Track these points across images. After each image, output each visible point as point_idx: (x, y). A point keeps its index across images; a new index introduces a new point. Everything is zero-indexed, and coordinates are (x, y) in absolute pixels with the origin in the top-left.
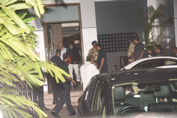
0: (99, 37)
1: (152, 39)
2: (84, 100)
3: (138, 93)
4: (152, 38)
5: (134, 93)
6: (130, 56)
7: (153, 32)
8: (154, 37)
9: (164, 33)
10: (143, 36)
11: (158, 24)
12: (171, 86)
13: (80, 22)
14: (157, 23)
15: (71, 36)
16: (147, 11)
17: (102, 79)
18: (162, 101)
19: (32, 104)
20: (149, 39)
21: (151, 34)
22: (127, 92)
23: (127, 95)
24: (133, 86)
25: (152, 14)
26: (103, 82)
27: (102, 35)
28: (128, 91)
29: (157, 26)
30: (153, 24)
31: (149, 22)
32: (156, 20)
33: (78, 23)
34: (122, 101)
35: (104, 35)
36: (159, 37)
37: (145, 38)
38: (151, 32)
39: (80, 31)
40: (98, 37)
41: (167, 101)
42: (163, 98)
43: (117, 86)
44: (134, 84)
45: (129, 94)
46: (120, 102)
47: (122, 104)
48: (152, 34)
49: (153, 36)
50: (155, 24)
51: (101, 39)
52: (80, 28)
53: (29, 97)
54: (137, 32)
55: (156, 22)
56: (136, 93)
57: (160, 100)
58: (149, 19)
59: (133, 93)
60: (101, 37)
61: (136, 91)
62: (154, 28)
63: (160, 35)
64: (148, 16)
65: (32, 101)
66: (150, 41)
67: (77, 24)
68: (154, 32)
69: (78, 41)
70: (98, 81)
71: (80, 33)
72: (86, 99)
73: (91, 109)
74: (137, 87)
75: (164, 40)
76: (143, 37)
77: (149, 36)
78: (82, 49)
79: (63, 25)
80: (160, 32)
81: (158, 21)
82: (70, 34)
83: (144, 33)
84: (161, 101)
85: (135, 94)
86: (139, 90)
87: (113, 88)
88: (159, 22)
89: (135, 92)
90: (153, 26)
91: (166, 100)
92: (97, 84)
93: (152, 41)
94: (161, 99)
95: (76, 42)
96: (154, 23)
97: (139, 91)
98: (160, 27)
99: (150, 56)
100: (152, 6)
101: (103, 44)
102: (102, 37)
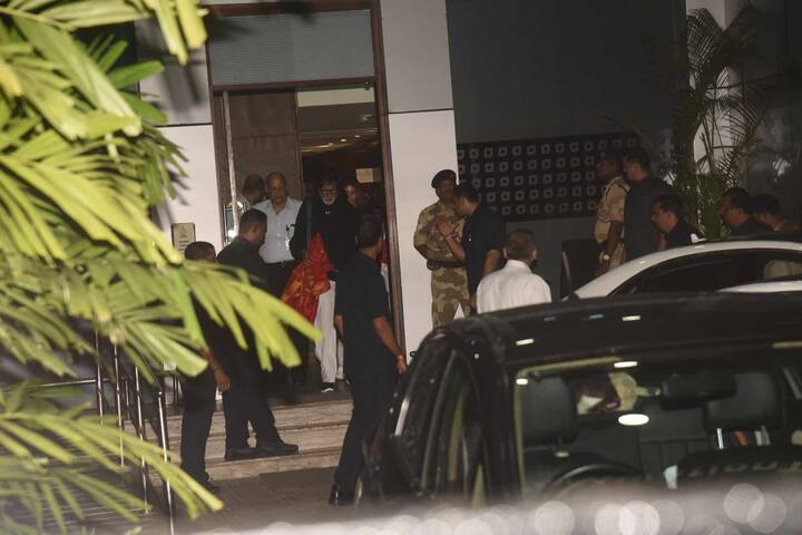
0: (467, 154)
1: (707, 163)
2: (391, 436)
3: (635, 406)
4: (708, 157)
5: (619, 404)
6: (606, 238)
7: (710, 128)
8: (718, 154)
9: (760, 132)
10: (668, 146)
11: (734, 91)
12: (787, 373)
13: (377, 82)
14: (729, 88)
15: (340, 150)
16: (686, 32)
17: (473, 343)
18: (743, 442)
19: (162, 456)
20: (694, 164)
21: (704, 140)
22: (588, 402)
23: (583, 416)
24: (611, 375)
25: (706, 49)
26: (477, 356)
27: (481, 146)
28: (592, 395)
29: (728, 103)
30: (710, 94)
31: (692, 83)
32: (724, 77)
33: (372, 89)
34: (560, 441)
35: (489, 144)
36: (736, 150)
37: (673, 158)
38: (701, 129)
39: (378, 125)
40: (462, 152)
41: (768, 442)
42: (750, 427)
43: (541, 371)
44: (618, 365)
45: (598, 412)
46: (553, 447)
47: (561, 455)
48: (706, 138)
49: (710, 149)
50: (723, 93)
51: (477, 161)
52: (379, 111)
53: (148, 426)
54: (638, 131)
55: (726, 84)
56: (626, 404)
57: (736, 437)
58: (693, 70)
59: (613, 405)
60: (474, 154)
61: (626, 398)
62: (713, 113)
63: (744, 144)
64: (690, 56)
65: (161, 446)
66: (698, 172)
67: (365, 96)
68: (715, 131)
69: (370, 170)
70: (454, 353)
71: (378, 137)
72: (398, 431)
73: (419, 476)
74: (631, 379)
75: (759, 166)
76: (663, 153)
77: (692, 149)
78: (389, 207)
79: (306, 99)
80: (743, 131)
81: (734, 79)
82: (336, 140)
83: (668, 133)
84: (739, 443)
85: (622, 408)
86: (643, 392)
87: (522, 382)
88: (741, 84)
89: (623, 402)
90: (713, 102)
91: (761, 438)
92: (449, 364)
93: (705, 169)
94: (739, 434)
95: (365, 176)
96: (715, 87)
97: (640, 397)
98: (741, 105)
99: (694, 238)
100: (705, 11)
101: (483, 182)
102: (481, 154)
